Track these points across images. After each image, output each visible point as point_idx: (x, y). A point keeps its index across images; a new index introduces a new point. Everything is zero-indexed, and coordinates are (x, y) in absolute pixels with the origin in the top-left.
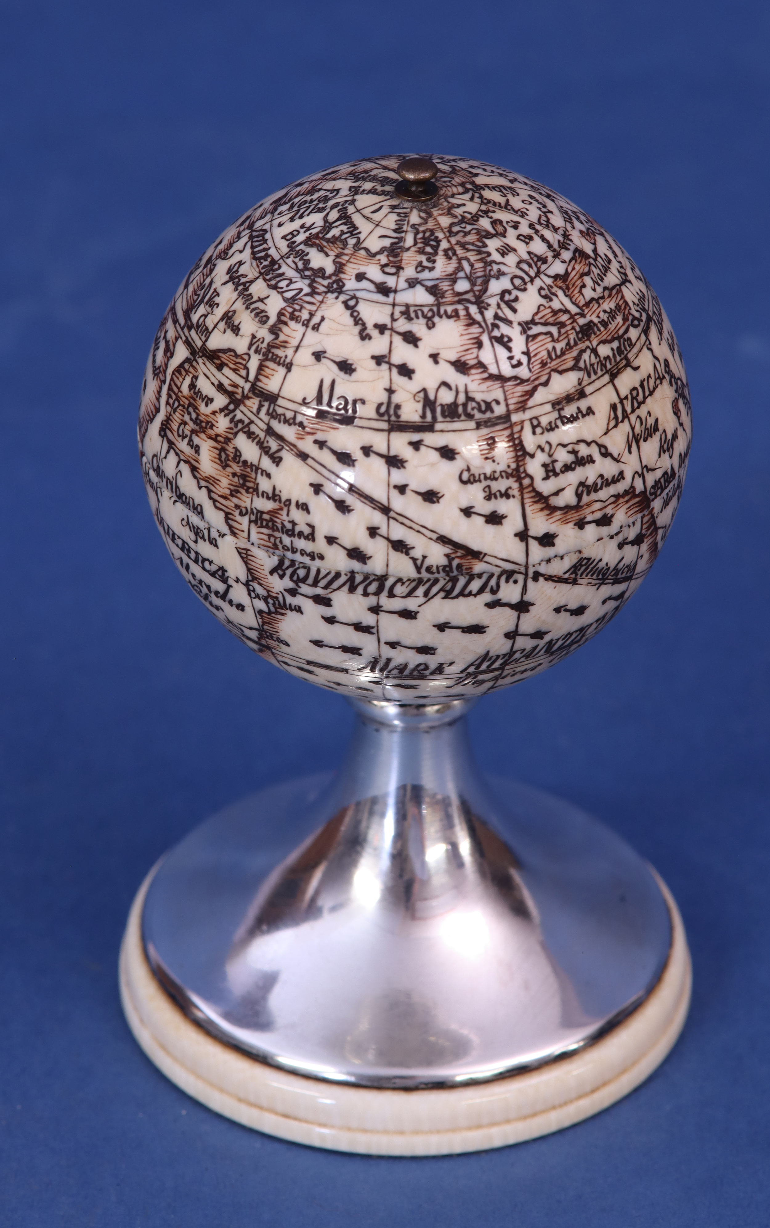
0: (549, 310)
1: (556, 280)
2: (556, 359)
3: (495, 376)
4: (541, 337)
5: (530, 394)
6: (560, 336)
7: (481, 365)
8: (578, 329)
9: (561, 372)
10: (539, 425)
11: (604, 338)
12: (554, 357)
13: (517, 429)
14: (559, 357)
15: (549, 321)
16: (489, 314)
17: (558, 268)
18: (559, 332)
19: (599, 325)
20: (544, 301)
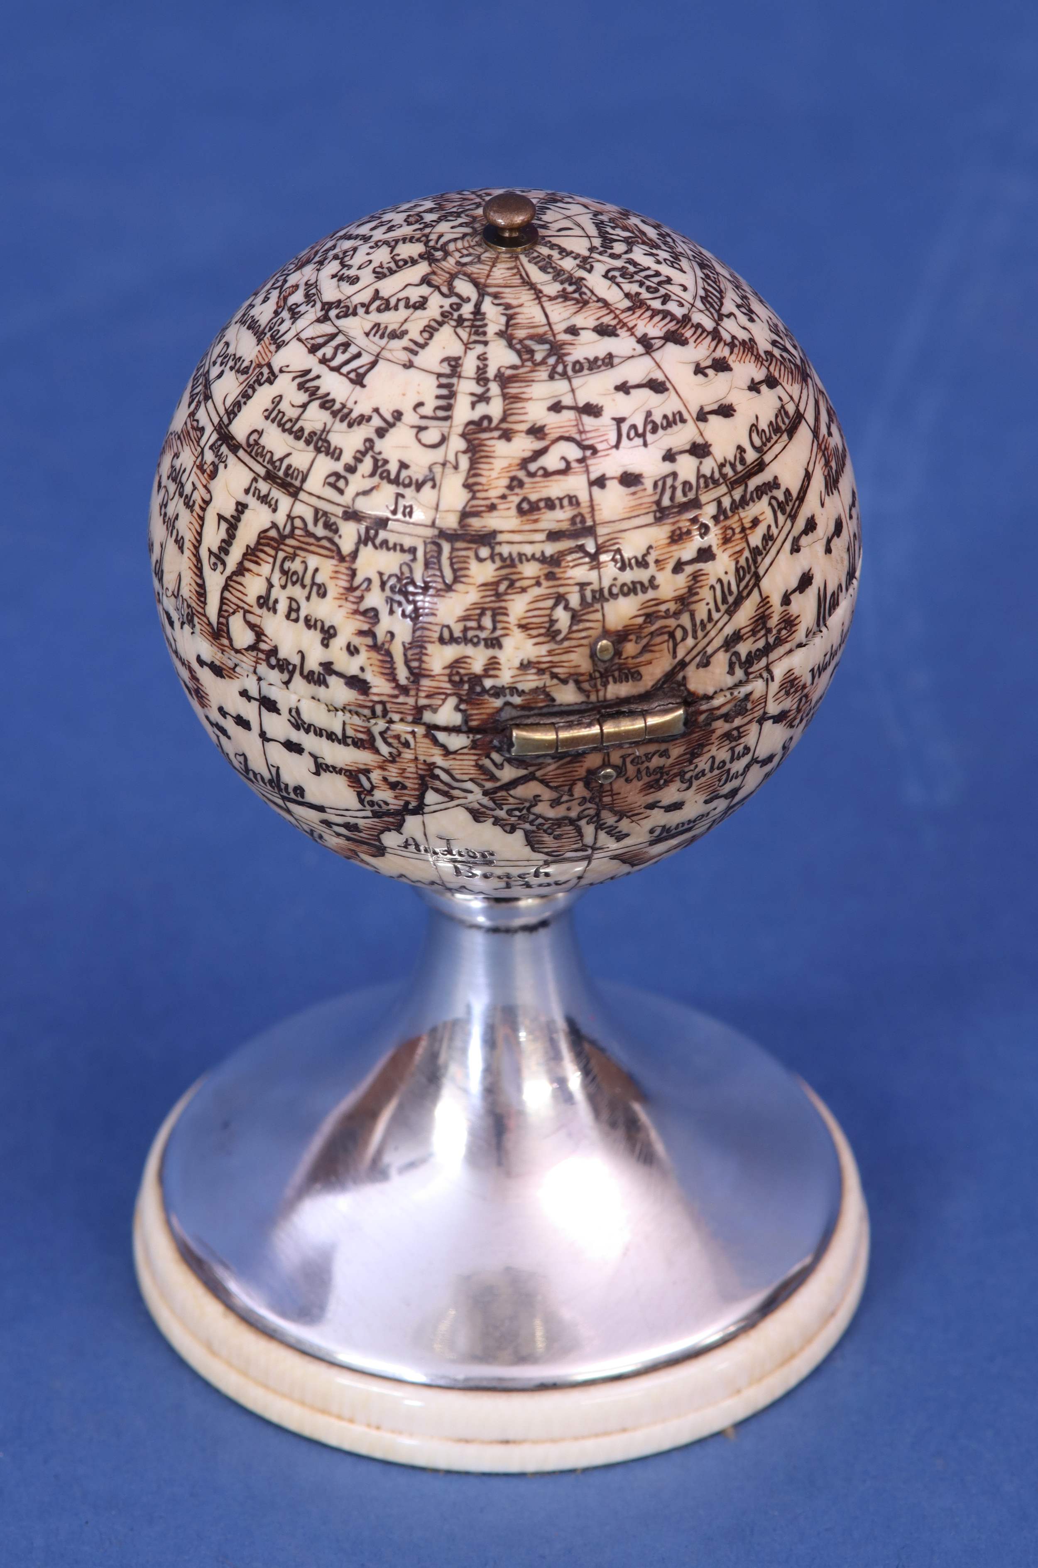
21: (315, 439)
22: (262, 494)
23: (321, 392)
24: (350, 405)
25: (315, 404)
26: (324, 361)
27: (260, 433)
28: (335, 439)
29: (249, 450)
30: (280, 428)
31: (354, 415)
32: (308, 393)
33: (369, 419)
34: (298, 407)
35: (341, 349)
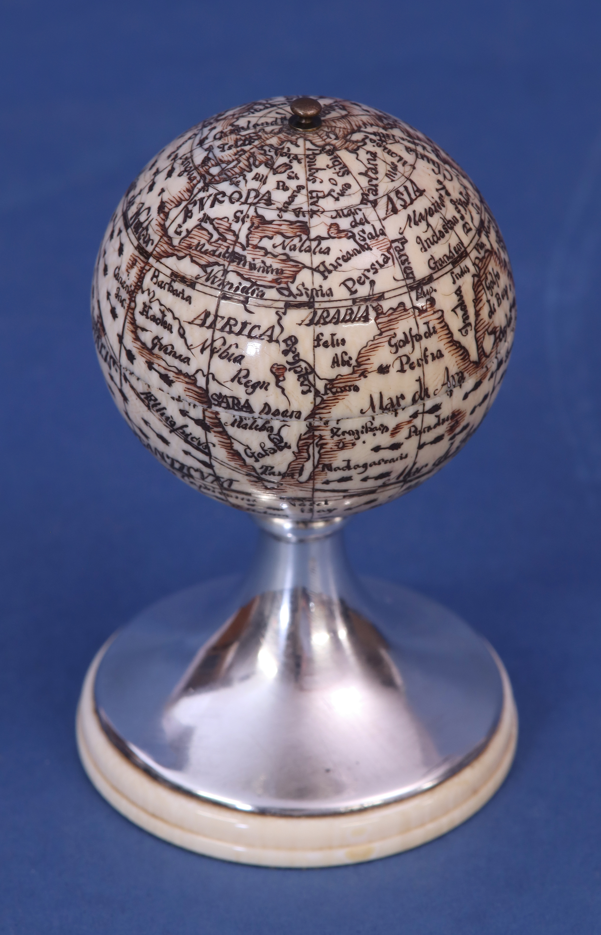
0: (228, 225)
1: (256, 217)
2: (198, 251)
3: (165, 227)
4: (205, 233)
5: (169, 255)
6: (214, 242)
7: (167, 215)
8: (230, 250)
9: (193, 261)
10: (157, 277)
11: (242, 273)
12: (198, 249)
13: (147, 268)
14: (202, 253)
15: (219, 229)
16: (201, 195)
17: (270, 214)
18: (217, 241)
19: (248, 264)
20: (231, 217)
21: (446, 227)
22: (460, 273)
23: (423, 213)
24: (433, 201)
25: (430, 219)
26: (405, 207)
27: (432, 258)
28: (449, 217)
29: (437, 269)
30: (435, 244)
31: (439, 201)
32: (422, 221)
33: (441, 195)
34: (428, 229)
35: (399, 195)
